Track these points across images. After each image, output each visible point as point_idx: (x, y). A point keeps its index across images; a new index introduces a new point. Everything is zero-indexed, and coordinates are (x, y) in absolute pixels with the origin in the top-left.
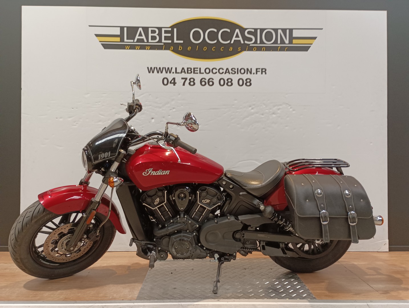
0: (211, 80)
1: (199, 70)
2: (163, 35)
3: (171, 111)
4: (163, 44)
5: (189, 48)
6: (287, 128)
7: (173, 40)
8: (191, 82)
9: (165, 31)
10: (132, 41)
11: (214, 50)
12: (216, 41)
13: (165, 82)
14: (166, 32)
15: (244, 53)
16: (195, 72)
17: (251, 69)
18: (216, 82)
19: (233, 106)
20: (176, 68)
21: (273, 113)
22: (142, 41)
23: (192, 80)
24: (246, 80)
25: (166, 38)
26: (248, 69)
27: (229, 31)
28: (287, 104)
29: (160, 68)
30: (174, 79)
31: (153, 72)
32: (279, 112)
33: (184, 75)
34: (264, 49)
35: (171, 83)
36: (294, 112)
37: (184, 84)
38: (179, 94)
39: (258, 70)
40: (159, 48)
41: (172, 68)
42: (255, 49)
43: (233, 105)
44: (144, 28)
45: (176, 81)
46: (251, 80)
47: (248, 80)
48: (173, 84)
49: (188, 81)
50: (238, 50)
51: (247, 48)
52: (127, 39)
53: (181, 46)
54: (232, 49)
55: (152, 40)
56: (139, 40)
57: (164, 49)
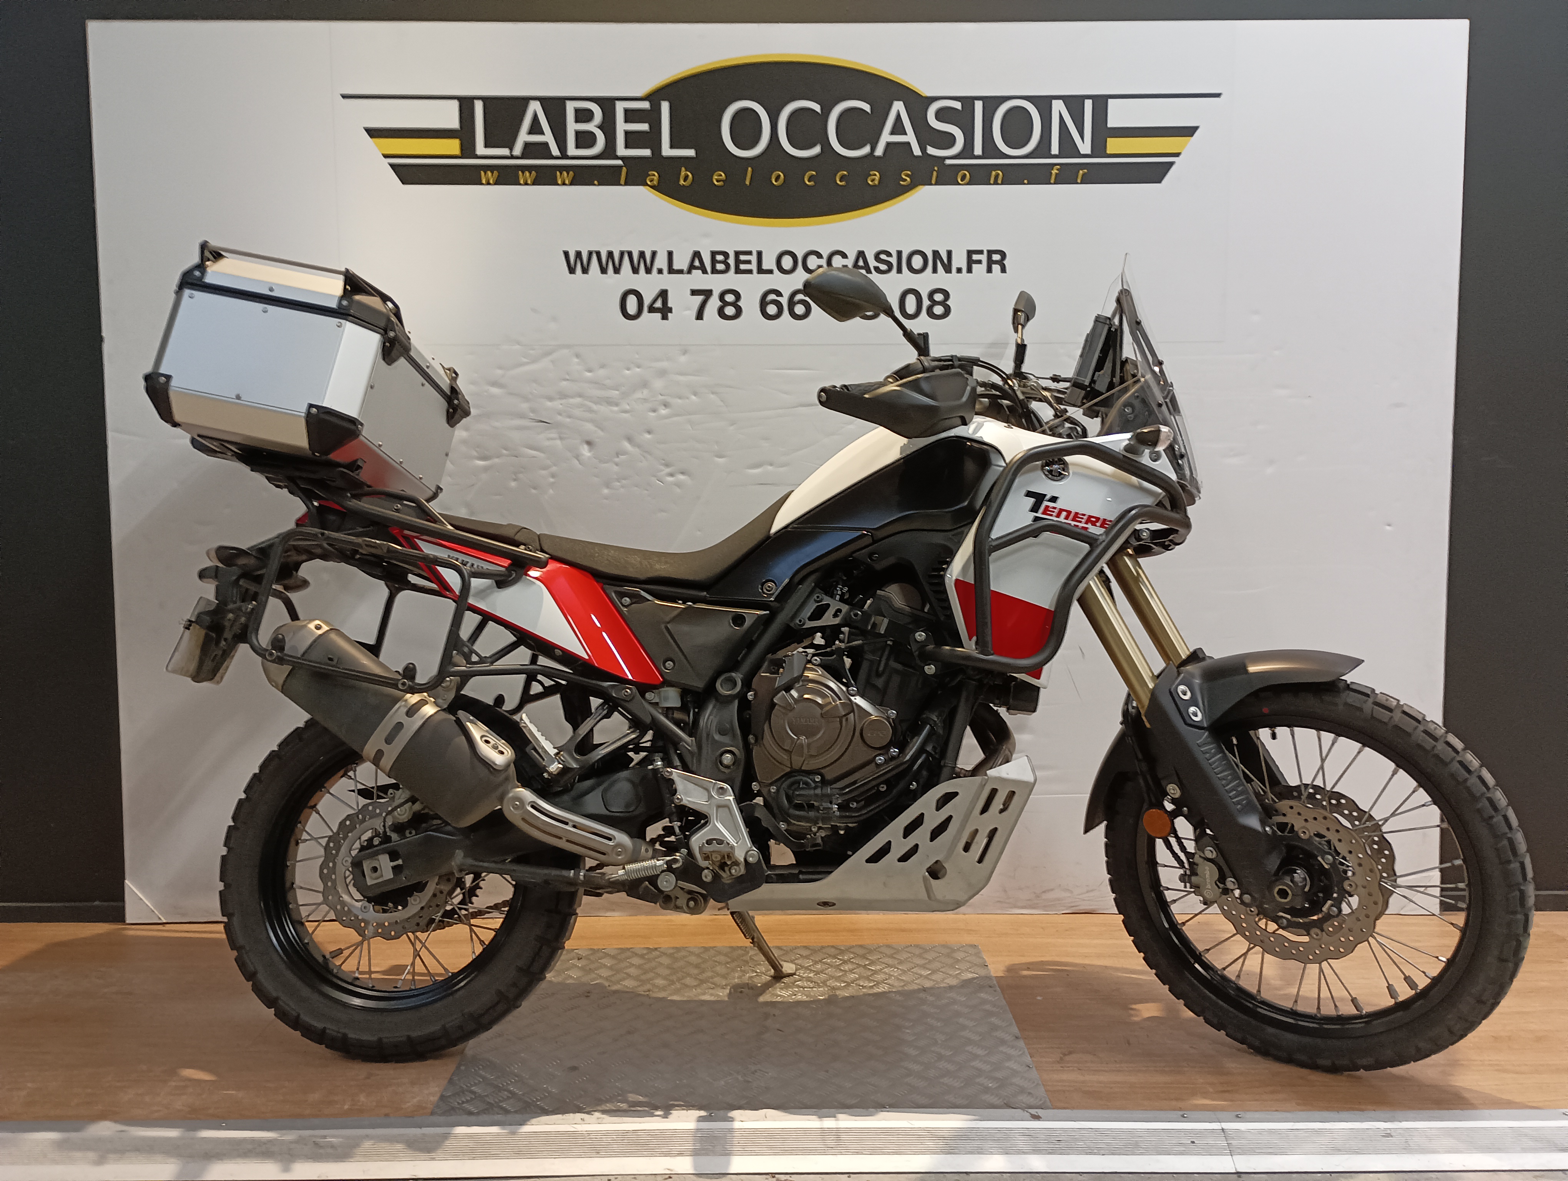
0: (799, 297)
1: (754, 258)
2: (622, 127)
3: (654, 414)
4: (620, 162)
5: (718, 177)
7: (656, 147)
8: (726, 304)
9: (627, 111)
10: (505, 152)
12: (817, 150)
13: (632, 304)
14: (631, 116)
15: (924, 191)
16: (743, 267)
17: (949, 253)
20: (670, 254)
22: (541, 150)
23: (730, 298)
24: (931, 294)
25: (632, 139)
26: (936, 254)
27: (866, 107)
29: (610, 254)
30: (663, 294)
31: (585, 271)
33: (699, 280)
34: (997, 176)
35: (652, 309)
37: (700, 316)
38: (685, 352)
39: (975, 257)
40: (608, 177)
41: (654, 254)
42: (963, 177)
44: (546, 102)
45: (670, 305)
46: (947, 295)
47: (939, 297)
48: (659, 315)
49: (714, 303)
50: (901, 183)
51: (935, 173)
52: (487, 145)
53: (686, 170)
54: (877, 178)
55: (578, 146)
56: (530, 150)
57: (627, 184)
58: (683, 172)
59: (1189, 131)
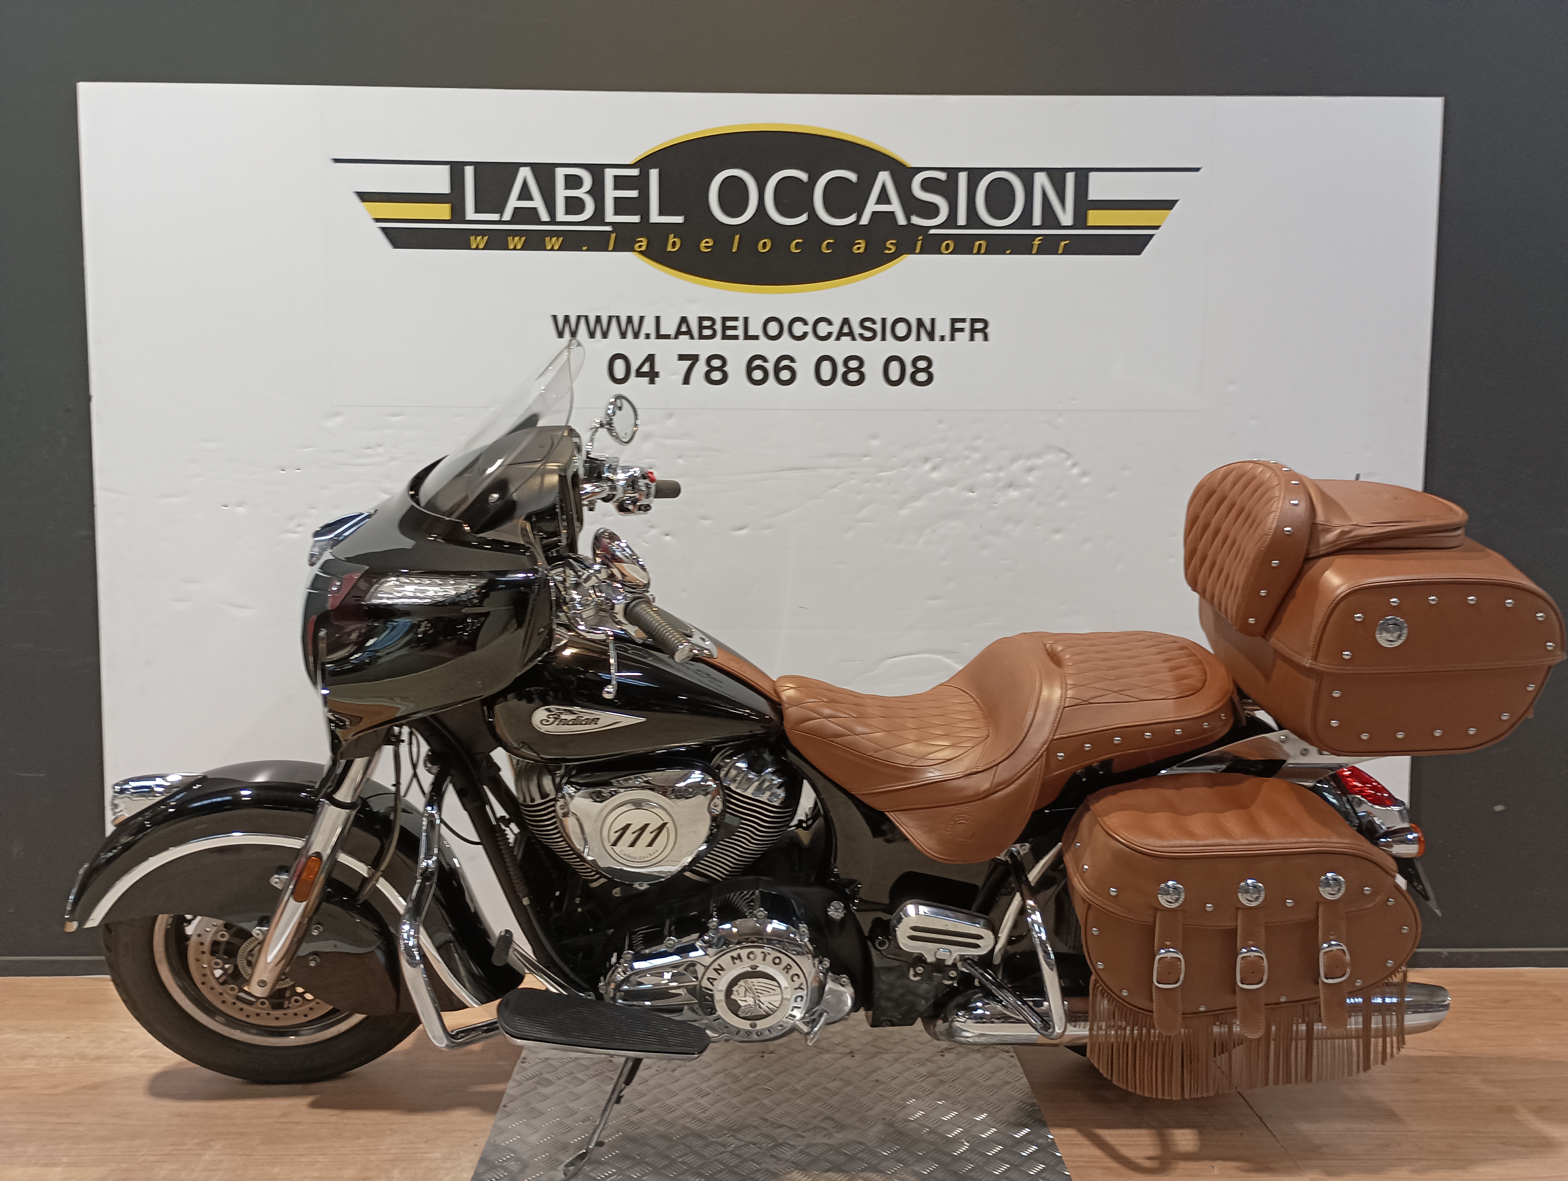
0: (785, 363)
1: (740, 324)
2: (611, 193)
4: (608, 228)
5: (705, 245)
6: (1059, 536)
7: (645, 213)
8: (712, 369)
9: (616, 178)
10: (495, 217)
11: (798, 251)
12: (803, 218)
13: (619, 369)
14: (620, 183)
15: (908, 260)
16: (729, 333)
17: (933, 320)
18: (805, 369)
19: (866, 459)
20: (658, 319)
21: (1011, 485)
22: (531, 215)
23: (716, 363)
24: (916, 360)
25: (621, 206)
26: (920, 323)
27: (852, 177)
28: (1062, 450)
29: (598, 319)
30: (651, 358)
31: (573, 335)
32: (1031, 479)
33: (685, 345)
34: (980, 245)
35: (639, 374)
36: (1085, 480)
37: (686, 381)
38: (671, 416)
39: (958, 325)
40: (597, 243)
41: (642, 319)
42: (948, 245)
43: (866, 456)
44: (536, 168)
45: (657, 369)
46: (930, 364)
47: (922, 364)
48: (646, 379)
49: (701, 368)
50: (887, 252)
51: (919, 243)
52: (477, 211)
53: (674, 237)
54: (863, 245)
55: (568, 212)
56: (520, 215)
57: (614, 250)
58: (671, 239)
59: (1167, 207)
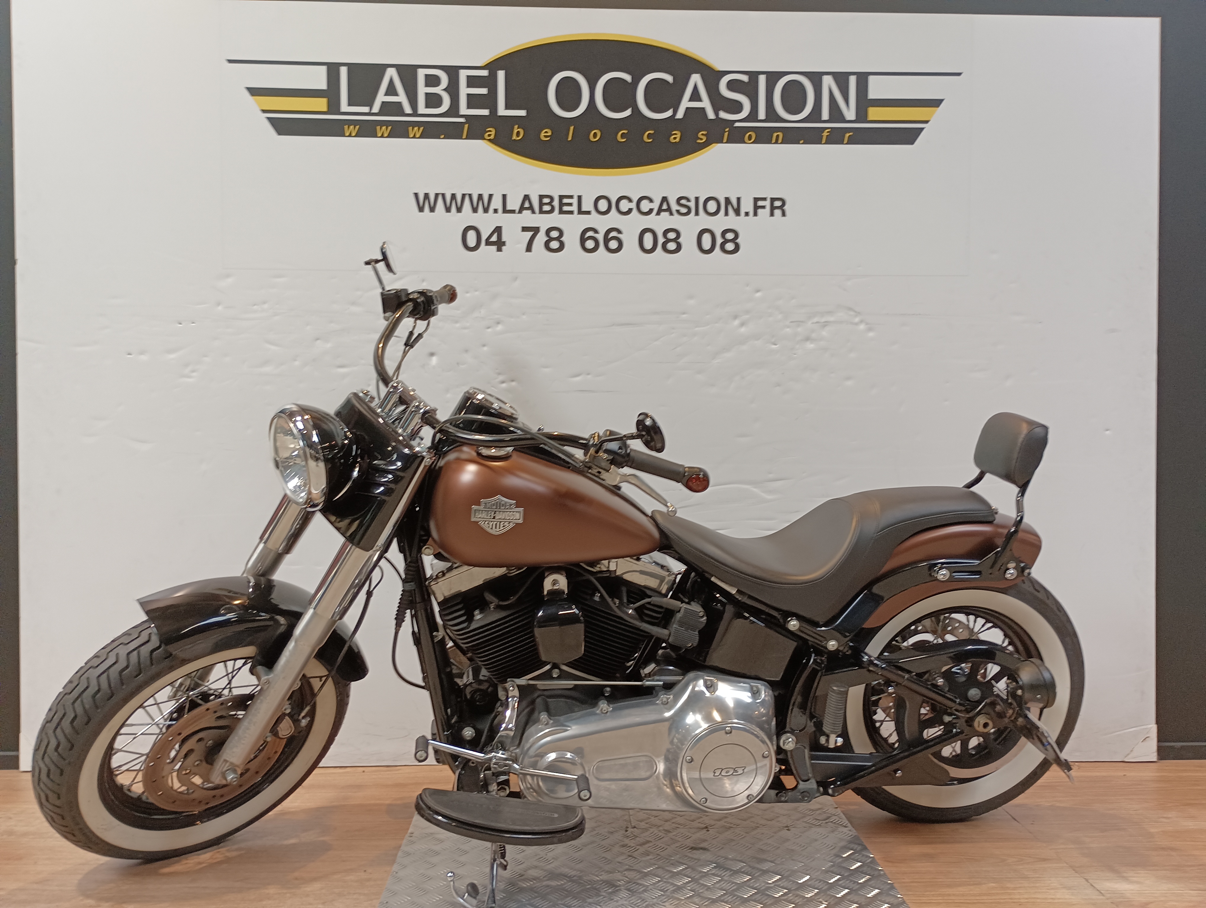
0: (613, 234)
1: (575, 201)
2: (464, 91)
3: (489, 330)
4: (462, 120)
5: (545, 134)
6: (849, 383)
7: (493, 107)
9: (468, 77)
10: (366, 109)
11: (624, 140)
12: (628, 112)
13: (472, 238)
14: (472, 82)
15: (716, 148)
16: (566, 208)
17: (739, 199)
18: (630, 239)
19: (684, 316)
20: (504, 196)
21: (807, 339)
22: (396, 108)
23: (555, 234)
24: (724, 233)
25: (473, 101)
26: (728, 201)
27: (669, 78)
28: (850, 309)
29: (453, 196)
30: (498, 230)
31: (432, 209)
32: (824, 333)
33: (529, 219)
34: (778, 136)
35: (488, 243)
36: (871, 334)
37: (529, 249)
38: (516, 279)
39: (760, 203)
40: (452, 132)
41: (491, 196)
42: (750, 137)
43: (684, 313)
44: (400, 68)
45: (504, 239)
46: (736, 234)
47: (730, 236)
48: (494, 248)
49: (541, 238)
50: (699, 141)
51: (726, 134)
52: (350, 104)
53: (518, 127)
54: (678, 136)
55: (427, 106)
56: (387, 108)
57: (467, 138)
58: (516, 129)
59: (936, 103)
